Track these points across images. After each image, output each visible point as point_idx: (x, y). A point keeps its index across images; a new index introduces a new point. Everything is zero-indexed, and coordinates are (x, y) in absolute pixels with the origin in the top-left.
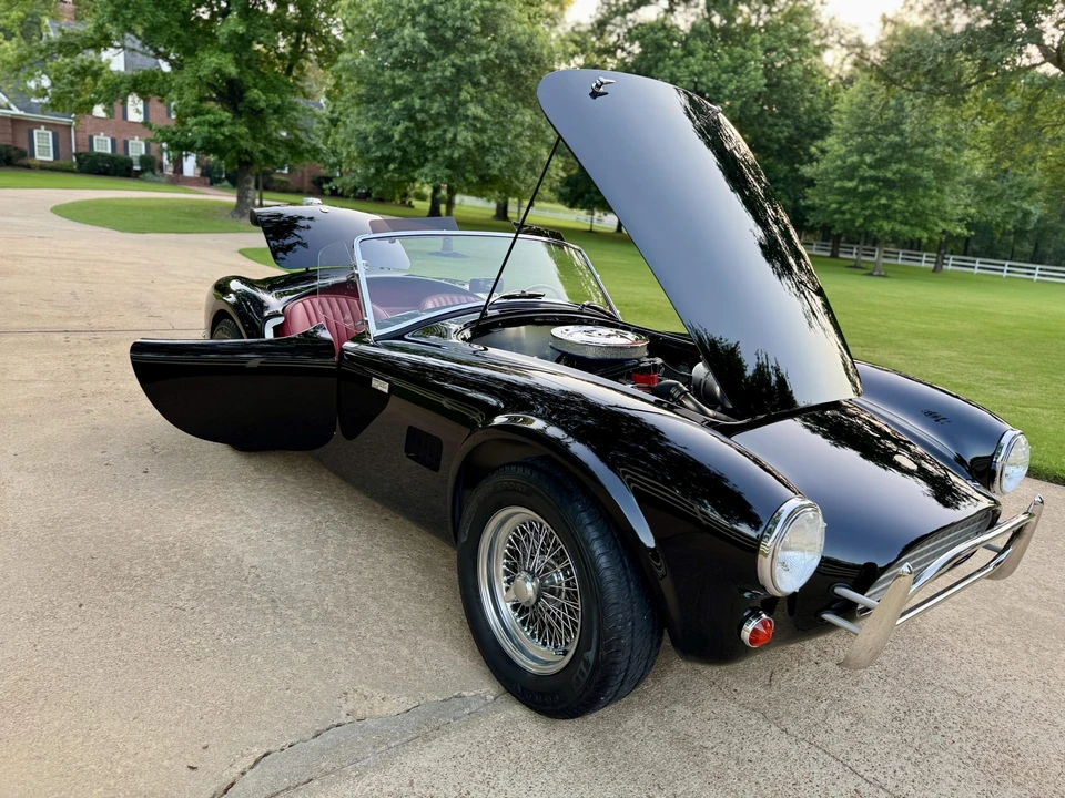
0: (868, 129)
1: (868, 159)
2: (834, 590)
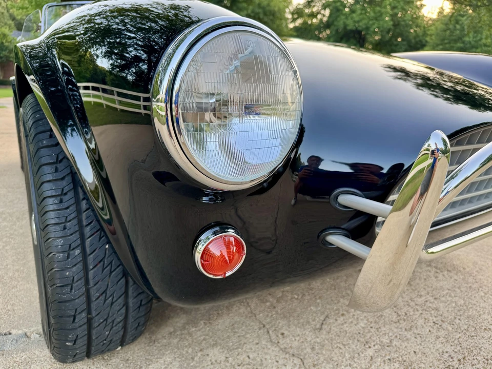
0: (446, 41)
2: (337, 199)
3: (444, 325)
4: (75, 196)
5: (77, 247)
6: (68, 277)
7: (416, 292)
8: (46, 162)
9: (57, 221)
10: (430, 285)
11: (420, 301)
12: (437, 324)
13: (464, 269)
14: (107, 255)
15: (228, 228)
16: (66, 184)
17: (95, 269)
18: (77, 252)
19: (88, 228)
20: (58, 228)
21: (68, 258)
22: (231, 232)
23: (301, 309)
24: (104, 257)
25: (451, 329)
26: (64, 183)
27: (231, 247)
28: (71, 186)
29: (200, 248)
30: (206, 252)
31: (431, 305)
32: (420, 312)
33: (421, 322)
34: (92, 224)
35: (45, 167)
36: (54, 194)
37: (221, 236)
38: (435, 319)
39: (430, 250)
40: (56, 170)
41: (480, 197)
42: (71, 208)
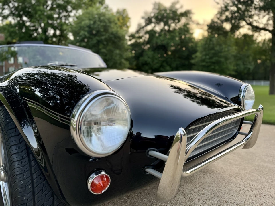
1: (207, 57)
2: (148, 153)
3: (207, 202)
4: (28, 160)
5: (29, 184)
6: (25, 199)
7: (194, 186)
8: (14, 144)
9: (20, 172)
10: (201, 182)
11: (196, 190)
12: (204, 201)
13: (217, 171)
14: (44, 186)
15: (102, 171)
16: (24, 154)
17: (38, 194)
18: (30, 186)
19: (35, 174)
20: (20, 176)
21: (25, 190)
22: (103, 173)
23: (140, 201)
24: (43, 188)
25: (210, 203)
26: (23, 153)
27: (104, 179)
28: (27, 155)
29: (90, 181)
30: (93, 183)
31: (201, 192)
32: (196, 196)
33: (196, 201)
34: (37, 172)
35: (13, 146)
36: (18, 159)
37: (99, 176)
38: (203, 199)
39: (187, 172)
40: (19, 148)
41: (212, 142)
42: (26, 165)
